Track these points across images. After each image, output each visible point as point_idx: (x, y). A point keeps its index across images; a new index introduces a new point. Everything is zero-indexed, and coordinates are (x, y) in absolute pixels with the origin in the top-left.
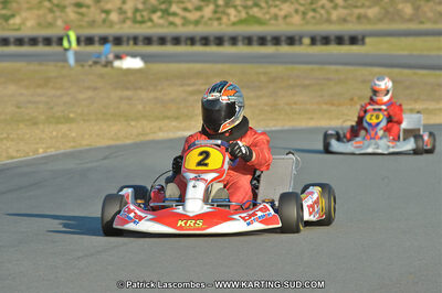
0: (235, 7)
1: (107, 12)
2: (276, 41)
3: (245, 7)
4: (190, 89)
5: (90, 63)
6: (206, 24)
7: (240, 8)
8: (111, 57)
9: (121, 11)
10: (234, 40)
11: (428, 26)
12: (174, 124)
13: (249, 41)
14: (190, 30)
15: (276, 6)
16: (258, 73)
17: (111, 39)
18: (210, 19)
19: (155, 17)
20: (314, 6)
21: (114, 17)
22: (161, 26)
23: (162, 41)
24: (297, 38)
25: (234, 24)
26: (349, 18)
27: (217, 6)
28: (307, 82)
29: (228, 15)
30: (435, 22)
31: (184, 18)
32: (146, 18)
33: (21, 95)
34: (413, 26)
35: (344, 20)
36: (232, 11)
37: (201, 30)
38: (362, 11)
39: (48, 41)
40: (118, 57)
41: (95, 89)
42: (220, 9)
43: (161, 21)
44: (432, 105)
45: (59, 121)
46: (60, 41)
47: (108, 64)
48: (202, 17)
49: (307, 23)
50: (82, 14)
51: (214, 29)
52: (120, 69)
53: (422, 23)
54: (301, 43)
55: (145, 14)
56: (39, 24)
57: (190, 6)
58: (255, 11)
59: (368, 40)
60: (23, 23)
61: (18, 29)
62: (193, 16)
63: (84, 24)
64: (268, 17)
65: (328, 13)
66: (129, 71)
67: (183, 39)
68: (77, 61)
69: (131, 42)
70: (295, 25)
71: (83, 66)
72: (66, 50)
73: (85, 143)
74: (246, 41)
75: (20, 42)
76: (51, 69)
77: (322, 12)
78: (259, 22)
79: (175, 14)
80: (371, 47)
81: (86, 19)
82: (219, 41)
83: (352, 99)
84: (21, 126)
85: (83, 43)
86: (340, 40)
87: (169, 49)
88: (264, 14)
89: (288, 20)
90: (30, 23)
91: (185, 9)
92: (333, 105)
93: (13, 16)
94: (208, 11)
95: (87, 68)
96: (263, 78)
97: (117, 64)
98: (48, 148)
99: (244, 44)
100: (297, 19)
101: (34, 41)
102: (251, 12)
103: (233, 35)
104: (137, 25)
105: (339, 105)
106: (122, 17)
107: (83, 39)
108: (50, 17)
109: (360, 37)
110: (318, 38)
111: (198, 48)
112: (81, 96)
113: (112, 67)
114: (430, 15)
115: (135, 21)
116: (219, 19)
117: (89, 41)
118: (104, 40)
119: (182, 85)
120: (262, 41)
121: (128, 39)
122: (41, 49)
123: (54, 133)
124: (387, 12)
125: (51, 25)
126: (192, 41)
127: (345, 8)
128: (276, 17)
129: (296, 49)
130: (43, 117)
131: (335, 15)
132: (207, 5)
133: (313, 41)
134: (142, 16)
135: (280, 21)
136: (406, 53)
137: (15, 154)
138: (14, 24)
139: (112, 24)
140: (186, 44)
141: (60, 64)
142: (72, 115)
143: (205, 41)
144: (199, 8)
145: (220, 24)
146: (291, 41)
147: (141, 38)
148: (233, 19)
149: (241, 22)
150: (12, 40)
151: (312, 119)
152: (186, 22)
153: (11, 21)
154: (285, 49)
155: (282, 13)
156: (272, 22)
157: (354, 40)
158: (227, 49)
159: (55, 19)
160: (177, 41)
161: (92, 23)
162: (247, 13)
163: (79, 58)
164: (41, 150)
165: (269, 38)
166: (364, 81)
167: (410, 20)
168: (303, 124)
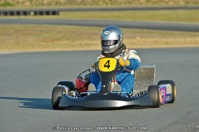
11: (88, 7)
26: (52, 3)
30: (92, 5)
34: (82, 7)
35: (49, 4)
44: (90, 42)
49: (33, 5)
53: (85, 5)
59: (61, 13)
64: (14, 3)
65: (42, 1)
70: (27, 6)
77: (40, 0)
80: (62, 16)
83: (53, 39)
86: (48, 13)
92: (44, 41)
96: (12, 30)
100: (28, 3)
105: (46, 42)
109: (57, 11)
110: (38, 13)
114: (89, 1)
128: (18, 3)
133: (36, 14)
135: (20, 5)
136: (78, 19)
151: (34, 48)
157: (54, 13)
165: (15, 12)
166: (59, 32)
167: (80, 4)
168: (30, 50)
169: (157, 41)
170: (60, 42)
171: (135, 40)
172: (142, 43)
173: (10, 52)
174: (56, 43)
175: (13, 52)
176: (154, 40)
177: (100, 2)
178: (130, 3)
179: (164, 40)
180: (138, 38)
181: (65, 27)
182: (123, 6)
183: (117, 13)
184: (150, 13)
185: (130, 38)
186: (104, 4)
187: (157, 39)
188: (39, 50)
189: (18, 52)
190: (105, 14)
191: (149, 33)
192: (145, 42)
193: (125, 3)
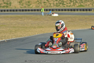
0: (78, 3)
1: (51, 4)
2: (86, 10)
3: (80, 3)
4: (68, 20)
5: (47, 15)
6: (71, 6)
8: (51, 14)
9: (53, 4)
10: (77, 10)
13: (81, 10)
14: (68, 8)
15: (86, 3)
16: (83, 17)
17: (51, 10)
18: (72, 5)
19: (61, 5)
21: (52, 5)
22: (62, 7)
23: (62, 10)
24: (91, 9)
25: (77, 7)
27: (74, 3)
28: (93, 19)
29: (76, 5)
31: (67, 5)
32: (59, 5)
33: (32, 22)
36: (77, 4)
37: (70, 8)
39: (38, 10)
40: (53, 14)
41: (48, 20)
42: (75, 3)
43: (62, 6)
45: (40, 27)
46: (40, 10)
47: (51, 15)
50: (45, 4)
51: (73, 8)
52: (53, 16)
54: (92, 11)
55: (58, 4)
56: (36, 7)
57: (68, 3)
58: (82, 4)
60: (33, 6)
61: (32, 8)
62: (69, 5)
63: (46, 7)
66: (55, 17)
67: (67, 10)
68: (44, 14)
69: (56, 10)
71: (45, 16)
72: (42, 12)
73: (46, 32)
74: (80, 10)
75: (32, 10)
76: (39, 16)
78: (83, 6)
79: (65, 4)
81: (46, 5)
82: (74, 10)
84: (32, 28)
85: (45, 11)
87: (64, 12)
88: (84, 4)
89: (89, 6)
90: (34, 6)
91: (67, 3)
93: (30, 5)
94: (72, 4)
95: (46, 16)
97: (53, 15)
98: (38, 33)
99: (80, 11)
101: (35, 10)
102: (81, 4)
103: (77, 9)
104: (57, 7)
106: (54, 5)
107: (45, 10)
108: (38, 5)
111: (70, 12)
112: (45, 22)
113: (52, 16)
115: (56, 6)
116: (74, 5)
117: (47, 10)
118: (50, 10)
119: (66, 20)
120: (83, 10)
121: (55, 10)
122: (36, 12)
123: (39, 30)
125: (38, 7)
126: (68, 10)
129: (91, 12)
130: (37, 27)
132: (72, 2)
134: (58, 5)
137: (31, 35)
138: (31, 7)
139: (51, 7)
140: (67, 11)
141: (41, 15)
142: (43, 26)
143: (71, 10)
144: (70, 3)
145: (74, 7)
146: (90, 10)
147: (58, 10)
148: (77, 5)
149: (79, 6)
150: (30, 10)
152: (67, 6)
153: (30, 6)
155: (88, 4)
156: (86, 6)
158: (76, 12)
159: (39, 5)
160: (65, 10)
161: (47, 6)
162: (80, 4)
163: (45, 14)
164: (36, 34)
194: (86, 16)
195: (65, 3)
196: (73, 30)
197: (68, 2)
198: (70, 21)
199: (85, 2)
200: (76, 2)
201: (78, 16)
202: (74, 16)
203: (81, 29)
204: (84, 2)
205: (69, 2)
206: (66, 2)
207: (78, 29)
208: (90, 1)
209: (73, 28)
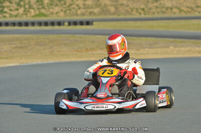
0: (34, 9)
2: (53, 24)
3: (38, 9)
4: (13, 46)
6: (20, 17)
7: (36, 9)
10: (33, 24)
11: (121, 17)
12: (5, 60)
13: (40, 24)
14: (13, 19)
15: (52, 8)
16: (44, 39)
18: (22, 14)
20: (69, 8)
24: (62, 23)
25: (33, 16)
26: (86, 13)
27: (25, 8)
28: (67, 42)
29: (30, 12)
30: (125, 15)
31: (10, 14)
34: (115, 17)
35: (83, 14)
36: (32, 11)
37: (18, 19)
38: (91, 10)
42: (27, 10)
48: (18, 13)
49: (67, 16)
51: (24, 19)
53: (119, 15)
54: (64, 25)
57: (13, 8)
58: (43, 11)
59: (94, 23)
62: (14, 13)
64: (48, 13)
65: (76, 11)
67: (10, 23)
70: (61, 17)
77: (74, 10)
78: (44, 15)
79: (6, 12)
80: (96, 26)
82: (26, 24)
83: (87, 49)
86: (82, 23)
87: (4, 28)
88: (47, 12)
89: (58, 14)
91: (11, 10)
92: (78, 51)
94: (21, 11)
96: (47, 41)
99: (38, 25)
100: (62, 14)
102: (41, 11)
103: (33, 21)
105: (81, 52)
109: (91, 22)
110: (72, 23)
111: (17, 28)
114: (123, 11)
116: (26, 14)
119: (9, 44)
120: (46, 24)
124: (103, 10)
126: (14, 24)
127: (84, 8)
128: (52, 13)
129: (61, 27)
131: (79, 12)
132: (21, 8)
133: (70, 24)
135: (54, 15)
136: (112, 29)
140: (11, 26)
143: (20, 24)
144: (17, 10)
145: (27, 16)
146: (59, 24)
148: (33, 14)
149: (36, 15)
151: (68, 58)
152: (11, 16)
154: (56, 27)
155: (55, 11)
156: (51, 15)
157: (88, 23)
158: (30, 28)
160: (7, 24)
162: (39, 11)
165: (49, 23)
166: (93, 42)
167: (114, 14)
168: (64, 60)
169: (190, 50)
170: (95, 52)
171: (168, 50)
172: (175, 52)
173: (45, 62)
174: (90, 52)
175: (48, 62)
176: (187, 49)
177: (134, 12)
178: (163, 12)
179: (197, 49)
180: (171, 48)
181: (98, 36)
182: (156, 16)
183: (150, 23)
184: (183, 22)
185: (164, 47)
186: (137, 14)
187: (190, 48)
188: (74, 60)
189: (53, 62)
190: (138, 23)
191: (182, 42)
192: (179, 51)
193: (158, 13)
194: (52, 37)
195: (6, 10)
196: (24, 65)
197: (13, 6)
198: (17, 47)
199: (50, 6)
200: (31, 7)
201: (35, 36)
202: (26, 36)
203: (39, 62)
204: (48, 6)
205: (15, 6)
206: (9, 7)
207: (35, 63)
208: (60, 5)
209: (23, 60)
